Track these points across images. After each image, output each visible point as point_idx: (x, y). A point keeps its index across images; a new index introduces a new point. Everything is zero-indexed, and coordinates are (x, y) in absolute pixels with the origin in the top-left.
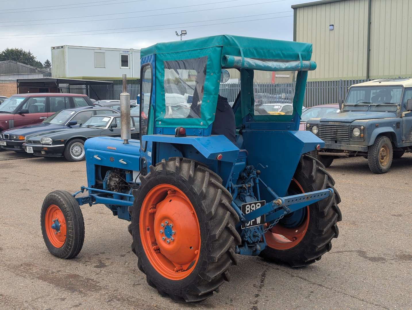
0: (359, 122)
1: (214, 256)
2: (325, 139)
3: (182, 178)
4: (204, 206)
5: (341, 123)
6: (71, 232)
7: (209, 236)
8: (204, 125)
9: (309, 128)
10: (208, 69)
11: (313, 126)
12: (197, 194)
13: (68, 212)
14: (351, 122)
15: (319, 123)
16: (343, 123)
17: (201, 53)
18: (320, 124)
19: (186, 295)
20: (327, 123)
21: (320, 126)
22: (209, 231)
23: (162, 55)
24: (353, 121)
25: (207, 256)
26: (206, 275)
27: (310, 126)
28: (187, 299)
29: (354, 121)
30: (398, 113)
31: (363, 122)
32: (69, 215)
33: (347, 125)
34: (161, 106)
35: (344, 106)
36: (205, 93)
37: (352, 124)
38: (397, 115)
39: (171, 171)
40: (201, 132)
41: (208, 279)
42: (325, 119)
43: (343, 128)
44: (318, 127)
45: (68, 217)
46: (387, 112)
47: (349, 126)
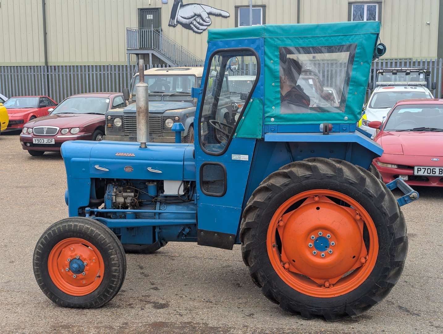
0: (172, 113)
1: (399, 260)
2: (132, 132)
3: (350, 181)
4: (385, 208)
5: (151, 114)
6: (116, 270)
7: (393, 240)
8: (349, 120)
9: (110, 120)
10: (357, 57)
11: (115, 118)
12: (375, 196)
13: (109, 243)
14: (162, 113)
15: (123, 114)
16: (153, 114)
17: (344, 39)
18: (125, 116)
19: (353, 310)
20: (133, 114)
21: (125, 118)
22: (393, 235)
23: (276, 40)
24: (164, 112)
25: (389, 262)
26: (387, 282)
27: (111, 118)
28: (355, 314)
29: (166, 112)
30: (195, 102)
31: (177, 113)
32: (112, 248)
33: (159, 116)
34: (273, 100)
35: (132, 95)
36: (351, 84)
37: (164, 115)
38: (194, 104)
39: (328, 174)
40: (347, 127)
41: (389, 287)
42: (130, 110)
43: (154, 119)
44: (122, 119)
45: (110, 251)
46: (184, 101)
47: (161, 117)
